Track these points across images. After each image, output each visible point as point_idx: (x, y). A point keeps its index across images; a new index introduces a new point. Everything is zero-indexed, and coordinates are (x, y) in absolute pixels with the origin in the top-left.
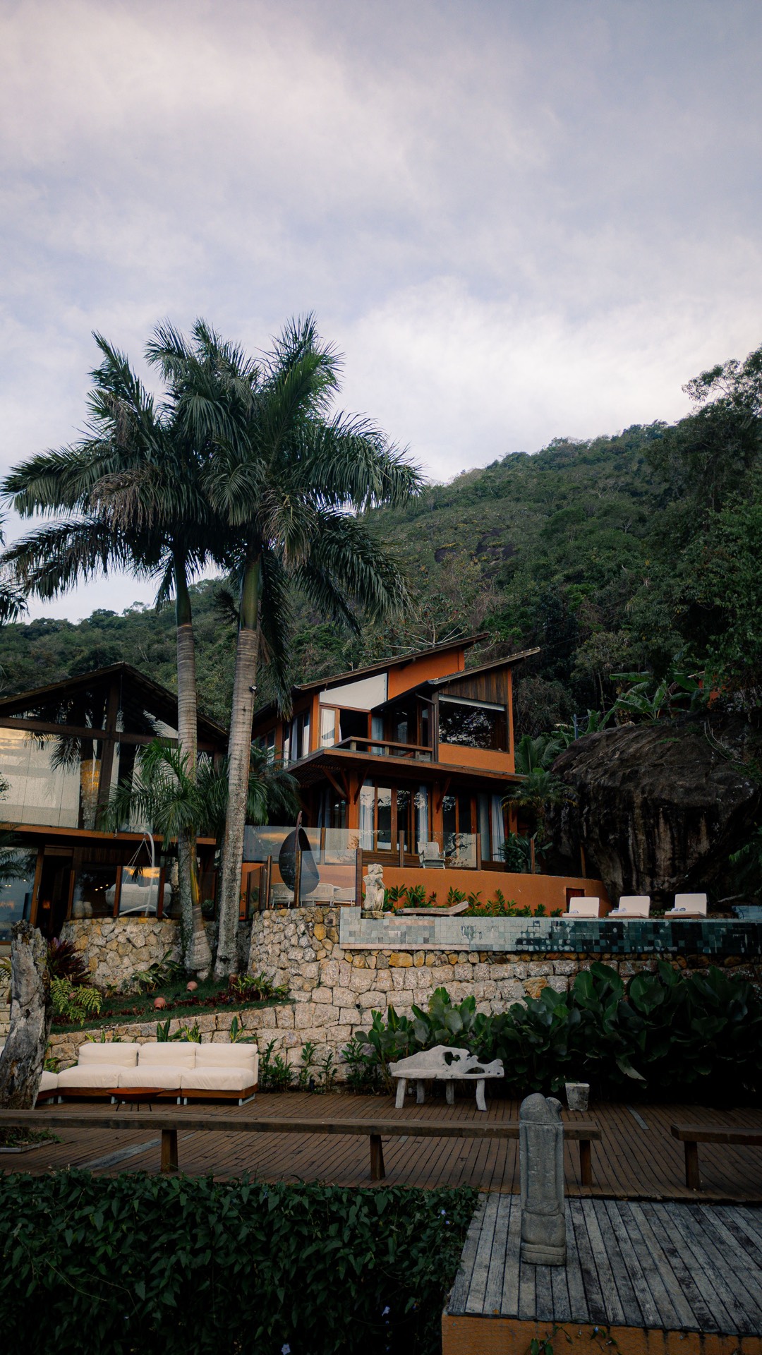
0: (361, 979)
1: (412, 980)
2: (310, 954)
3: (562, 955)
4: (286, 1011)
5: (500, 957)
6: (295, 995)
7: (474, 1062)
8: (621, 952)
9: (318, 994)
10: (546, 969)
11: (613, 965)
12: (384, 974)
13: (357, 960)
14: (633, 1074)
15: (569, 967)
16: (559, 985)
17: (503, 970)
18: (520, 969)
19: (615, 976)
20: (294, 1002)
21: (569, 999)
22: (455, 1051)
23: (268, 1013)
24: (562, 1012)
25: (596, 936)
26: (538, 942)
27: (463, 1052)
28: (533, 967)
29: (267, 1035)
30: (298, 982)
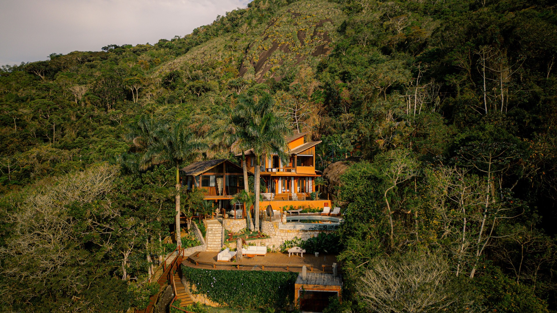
0: (283, 235)
1: (291, 234)
2: (273, 230)
3: (317, 231)
4: (270, 240)
5: (306, 231)
6: (271, 237)
7: (301, 249)
8: (327, 230)
9: (275, 237)
10: (314, 233)
11: (325, 232)
12: (286, 234)
13: (282, 231)
14: (326, 251)
15: (318, 232)
16: (316, 236)
17: (307, 233)
18: (309, 233)
19: (325, 234)
20: (271, 238)
21: (317, 239)
22: (298, 248)
23: (267, 240)
24: (316, 241)
25: (322, 228)
26: (313, 228)
27: (300, 248)
28: (312, 233)
29: (267, 244)
30: (271, 234)
